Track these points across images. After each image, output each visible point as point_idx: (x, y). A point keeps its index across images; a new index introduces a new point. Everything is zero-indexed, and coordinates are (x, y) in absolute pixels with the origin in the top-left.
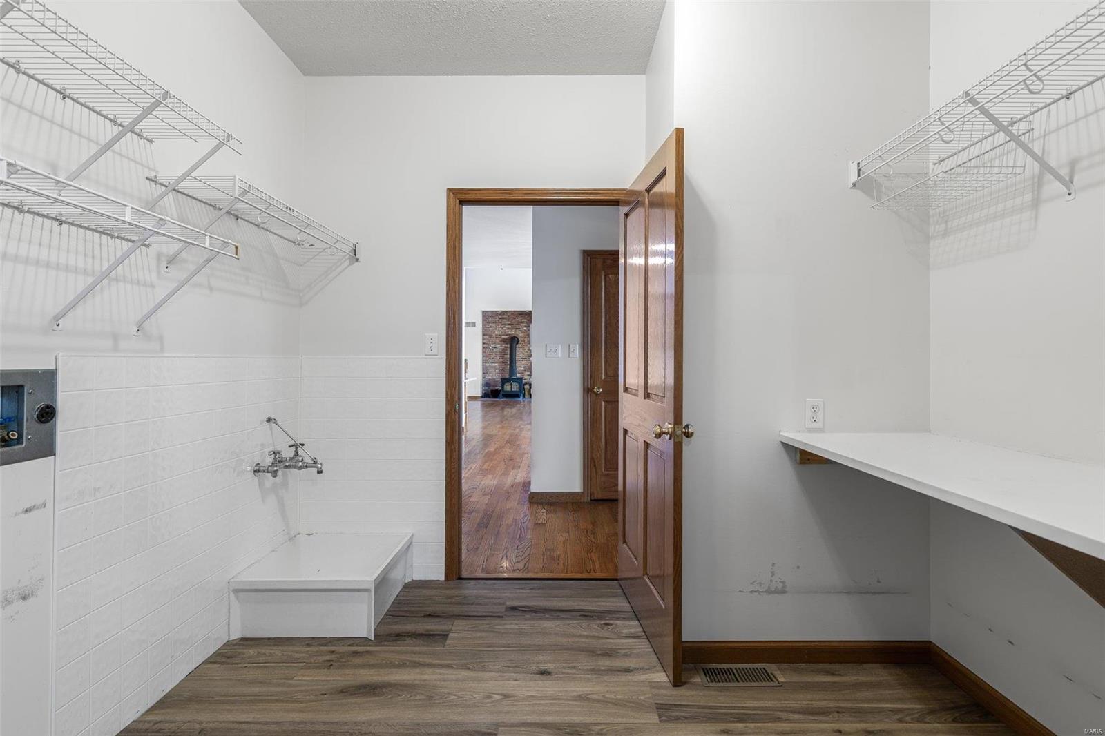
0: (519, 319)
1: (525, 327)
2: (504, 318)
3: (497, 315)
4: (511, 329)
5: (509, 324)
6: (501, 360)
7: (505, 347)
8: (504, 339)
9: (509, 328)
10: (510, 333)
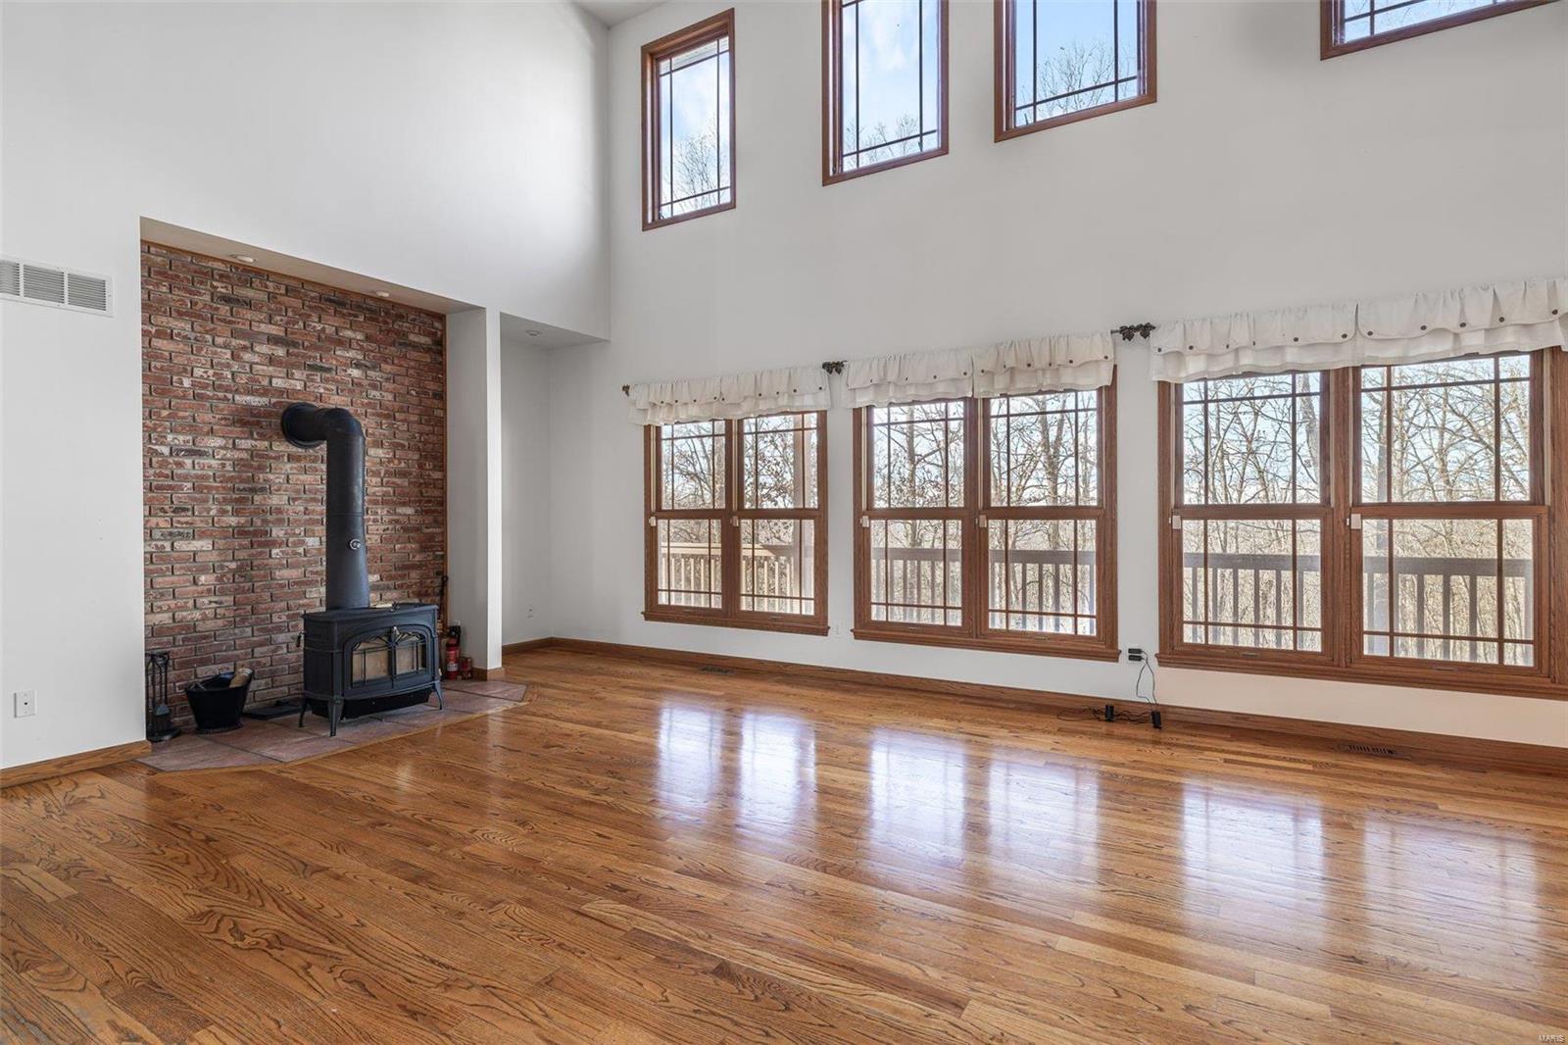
0: (329, 325)
1: (358, 366)
2: (248, 304)
3: (210, 274)
4: (288, 367)
5: (273, 340)
6: (233, 521)
7: (253, 453)
8: (249, 409)
9: (272, 360)
10: (278, 383)
